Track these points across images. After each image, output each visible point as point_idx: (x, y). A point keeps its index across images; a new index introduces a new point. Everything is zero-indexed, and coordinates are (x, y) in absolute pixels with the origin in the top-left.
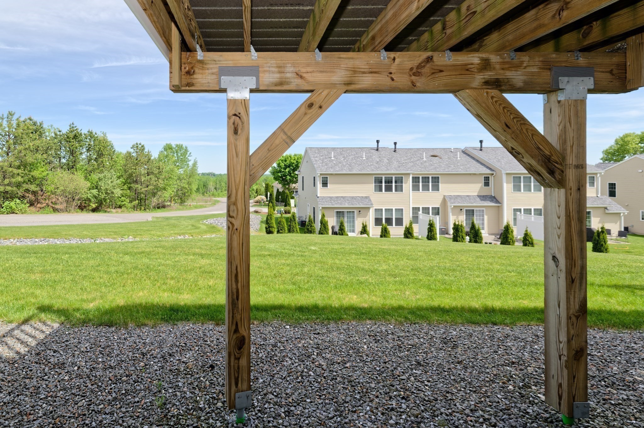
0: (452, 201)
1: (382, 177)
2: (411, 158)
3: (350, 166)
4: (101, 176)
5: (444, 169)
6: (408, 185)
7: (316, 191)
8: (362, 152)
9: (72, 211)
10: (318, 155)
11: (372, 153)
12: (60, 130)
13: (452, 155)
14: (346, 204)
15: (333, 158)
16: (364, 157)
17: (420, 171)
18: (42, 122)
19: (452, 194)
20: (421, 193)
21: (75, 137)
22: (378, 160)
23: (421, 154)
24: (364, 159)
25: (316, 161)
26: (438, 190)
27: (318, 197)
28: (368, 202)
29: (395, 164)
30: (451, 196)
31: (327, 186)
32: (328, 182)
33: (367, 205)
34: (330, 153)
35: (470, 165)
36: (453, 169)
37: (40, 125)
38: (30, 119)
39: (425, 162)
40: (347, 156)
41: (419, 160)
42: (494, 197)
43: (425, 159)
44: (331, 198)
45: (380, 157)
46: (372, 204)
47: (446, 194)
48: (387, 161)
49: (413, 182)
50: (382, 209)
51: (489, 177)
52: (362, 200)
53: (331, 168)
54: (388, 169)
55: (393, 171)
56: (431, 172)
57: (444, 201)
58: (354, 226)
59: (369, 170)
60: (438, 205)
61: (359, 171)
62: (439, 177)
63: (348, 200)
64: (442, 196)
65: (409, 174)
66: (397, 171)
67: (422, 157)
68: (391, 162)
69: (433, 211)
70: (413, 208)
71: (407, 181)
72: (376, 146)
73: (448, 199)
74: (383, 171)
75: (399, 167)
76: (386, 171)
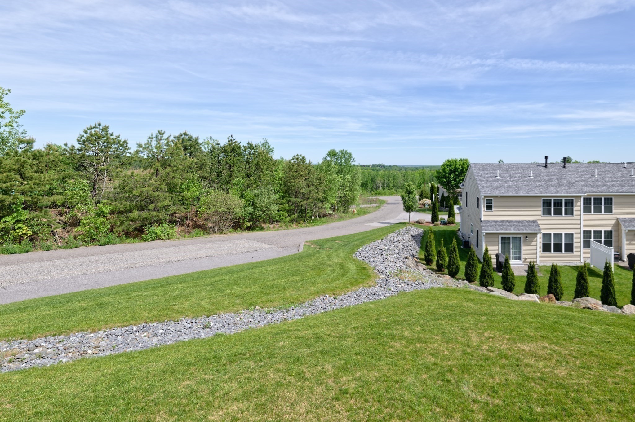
0: (627, 224)
1: (551, 200)
2: (582, 175)
3: (517, 187)
4: (258, 191)
5: (618, 190)
6: (579, 206)
7: (480, 213)
8: (529, 170)
9: (225, 231)
10: (483, 174)
11: (541, 170)
12: (219, 142)
13: (626, 172)
14: (512, 229)
15: (498, 177)
16: (532, 175)
17: (591, 192)
18: (198, 137)
19: (626, 216)
20: (593, 215)
21: (233, 150)
22: (547, 179)
23: (592, 170)
24: (532, 177)
25: (480, 180)
26: (611, 212)
27: (482, 221)
28: (536, 227)
29: (565, 184)
30: (625, 218)
31: (491, 210)
32: (493, 205)
33: (534, 230)
34: (495, 171)
36: (628, 189)
37: (196, 141)
38: (185, 134)
39: (597, 180)
40: (513, 173)
41: (590, 178)
43: (596, 177)
44: (495, 222)
45: (548, 176)
46: (540, 230)
47: (620, 216)
48: (556, 181)
49: (584, 203)
50: (550, 234)
52: (529, 225)
53: (496, 189)
54: (557, 191)
55: (563, 193)
56: (603, 192)
57: (617, 224)
58: (520, 252)
59: (537, 192)
60: (611, 229)
61: (527, 193)
62: (612, 198)
63: (514, 225)
64: (615, 220)
65: (580, 197)
66: (567, 193)
67: (593, 174)
68: (561, 182)
69: (605, 238)
70: (584, 231)
71: (578, 204)
72: (545, 162)
73: (621, 223)
74: (552, 193)
75: (570, 188)
76: (555, 193)
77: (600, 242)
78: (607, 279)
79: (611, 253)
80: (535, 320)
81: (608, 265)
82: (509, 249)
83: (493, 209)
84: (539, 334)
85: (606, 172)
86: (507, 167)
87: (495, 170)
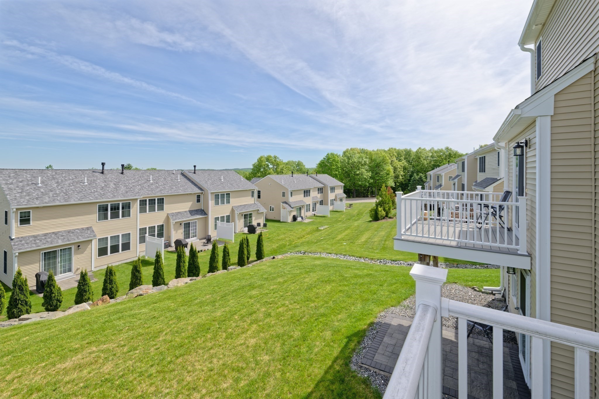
0: (174, 218)
1: (107, 205)
2: (139, 180)
3: (67, 195)
5: (168, 191)
6: (135, 208)
7: (9, 230)
8: (83, 176)
10: (15, 181)
11: (97, 177)
13: (174, 177)
14: (60, 241)
15: (40, 185)
16: (86, 181)
17: (147, 195)
19: (174, 212)
20: (148, 214)
22: (103, 185)
23: (148, 176)
24: (86, 184)
25: (10, 189)
26: (163, 210)
27: (12, 240)
28: (90, 234)
29: (123, 189)
30: (173, 213)
31: (29, 223)
32: (31, 218)
33: (88, 237)
34: (36, 178)
35: (188, 186)
36: (175, 191)
39: (152, 184)
40: (62, 180)
41: (146, 182)
42: (203, 210)
43: (151, 181)
44: (35, 237)
45: (105, 181)
46: (95, 236)
47: (169, 212)
48: (114, 186)
49: (140, 205)
50: (107, 238)
51: (200, 195)
52: (82, 233)
53: (37, 199)
54: (115, 196)
55: (120, 198)
56: (156, 194)
57: (168, 218)
58: (70, 264)
59: (91, 198)
60: (163, 223)
61: (79, 200)
62: (163, 198)
63: (62, 236)
64: (166, 215)
65: (137, 199)
66: (124, 196)
67: (149, 180)
68: (118, 187)
69: (158, 231)
70: (140, 229)
71: (135, 206)
72: (102, 169)
73: (170, 217)
74: (109, 198)
75: (127, 192)
76: (112, 198)
77: (154, 235)
78: (158, 264)
79: (162, 243)
80: (83, 329)
81: (158, 254)
82: (55, 263)
83: (31, 222)
84: (86, 342)
85: (159, 177)
86: (54, 174)
87: (34, 177)
